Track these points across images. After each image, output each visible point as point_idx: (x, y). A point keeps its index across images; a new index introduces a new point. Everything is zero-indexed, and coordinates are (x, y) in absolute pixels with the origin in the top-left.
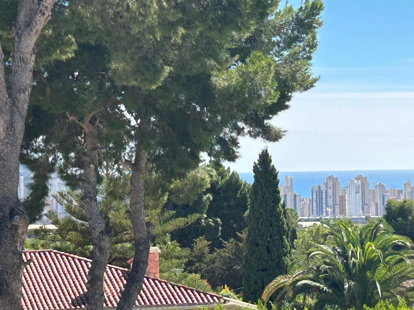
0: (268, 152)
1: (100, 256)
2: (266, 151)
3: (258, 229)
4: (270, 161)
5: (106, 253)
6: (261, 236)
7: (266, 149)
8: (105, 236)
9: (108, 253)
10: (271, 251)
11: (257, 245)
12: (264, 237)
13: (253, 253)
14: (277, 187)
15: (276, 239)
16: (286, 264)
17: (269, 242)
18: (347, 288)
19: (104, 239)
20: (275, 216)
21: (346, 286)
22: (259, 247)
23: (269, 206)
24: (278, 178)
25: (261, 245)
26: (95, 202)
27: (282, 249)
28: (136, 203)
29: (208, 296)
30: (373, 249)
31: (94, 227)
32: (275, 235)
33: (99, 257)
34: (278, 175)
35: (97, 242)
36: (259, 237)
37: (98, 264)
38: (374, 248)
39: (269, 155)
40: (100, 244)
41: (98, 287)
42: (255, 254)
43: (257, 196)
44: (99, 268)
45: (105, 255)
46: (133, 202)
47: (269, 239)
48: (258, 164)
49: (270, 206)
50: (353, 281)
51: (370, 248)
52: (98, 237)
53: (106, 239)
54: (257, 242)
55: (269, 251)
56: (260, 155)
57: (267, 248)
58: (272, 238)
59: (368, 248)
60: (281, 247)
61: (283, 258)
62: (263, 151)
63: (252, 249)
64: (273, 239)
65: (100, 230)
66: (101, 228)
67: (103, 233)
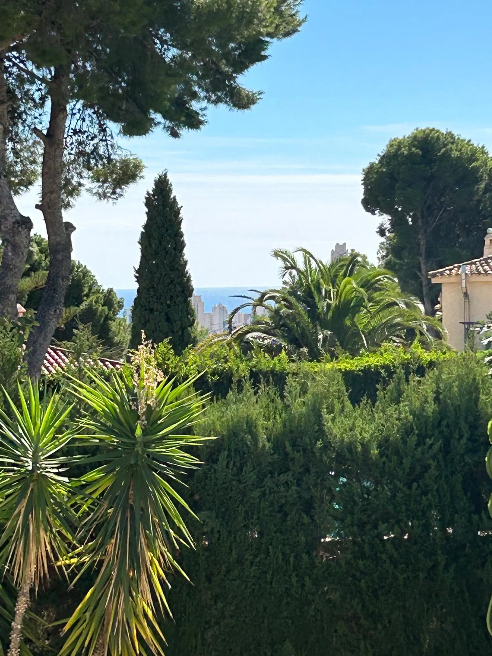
0: (168, 178)
1: (13, 257)
2: (165, 175)
3: (153, 287)
4: (170, 190)
5: (22, 253)
6: (157, 298)
7: (166, 174)
8: (22, 228)
9: (25, 253)
10: (172, 319)
11: (152, 310)
12: (162, 300)
13: (146, 323)
14: (180, 228)
15: (179, 302)
16: (192, 337)
17: (169, 306)
18: (322, 339)
19: (20, 232)
20: (177, 269)
21: (321, 337)
22: (155, 313)
23: (168, 255)
24: (180, 216)
25: (157, 310)
26: (6, 179)
27: (187, 315)
28: (52, 193)
29: (107, 363)
30: (354, 288)
31: (4, 216)
32: (177, 296)
33: (13, 259)
34: (181, 212)
35: (10, 236)
36: (155, 299)
37: (11, 270)
38: (355, 285)
39: (169, 183)
40: (14, 240)
41: (12, 302)
42: (148, 323)
43: (151, 240)
44: (12, 276)
45: (21, 256)
46: (46, 191)
47: (168, 302)
48: (154, 195)
49: (171, 254)
50: (328, 330)
51: (348, 287)
52: (10, 229)
53: (22, 233)
54: (151, 307)
55: (168, 320)
56: (155, 181)
57: (166, 314)
58: (173, 301)
59: (345, 287)
60: (185, 313)
61: (189, 328)
62: (160, 177)
63: (144, 316)
64: (175, 302)
65: (14, 220)
66: (16, 216)
67: (18, 223)
